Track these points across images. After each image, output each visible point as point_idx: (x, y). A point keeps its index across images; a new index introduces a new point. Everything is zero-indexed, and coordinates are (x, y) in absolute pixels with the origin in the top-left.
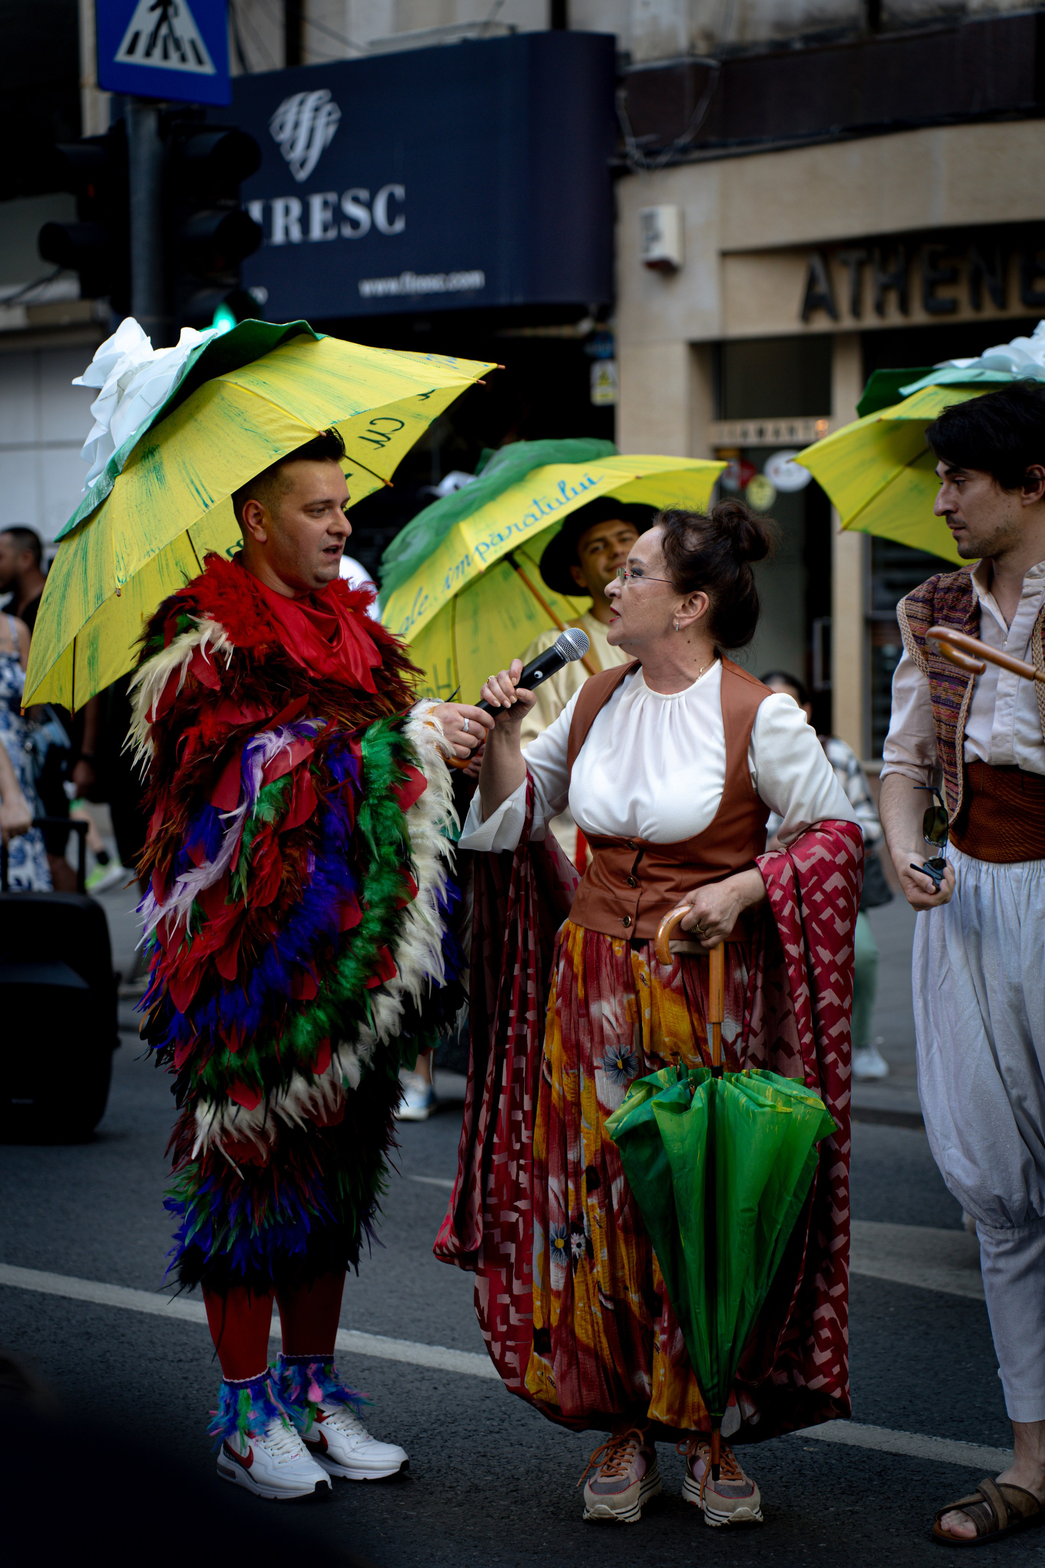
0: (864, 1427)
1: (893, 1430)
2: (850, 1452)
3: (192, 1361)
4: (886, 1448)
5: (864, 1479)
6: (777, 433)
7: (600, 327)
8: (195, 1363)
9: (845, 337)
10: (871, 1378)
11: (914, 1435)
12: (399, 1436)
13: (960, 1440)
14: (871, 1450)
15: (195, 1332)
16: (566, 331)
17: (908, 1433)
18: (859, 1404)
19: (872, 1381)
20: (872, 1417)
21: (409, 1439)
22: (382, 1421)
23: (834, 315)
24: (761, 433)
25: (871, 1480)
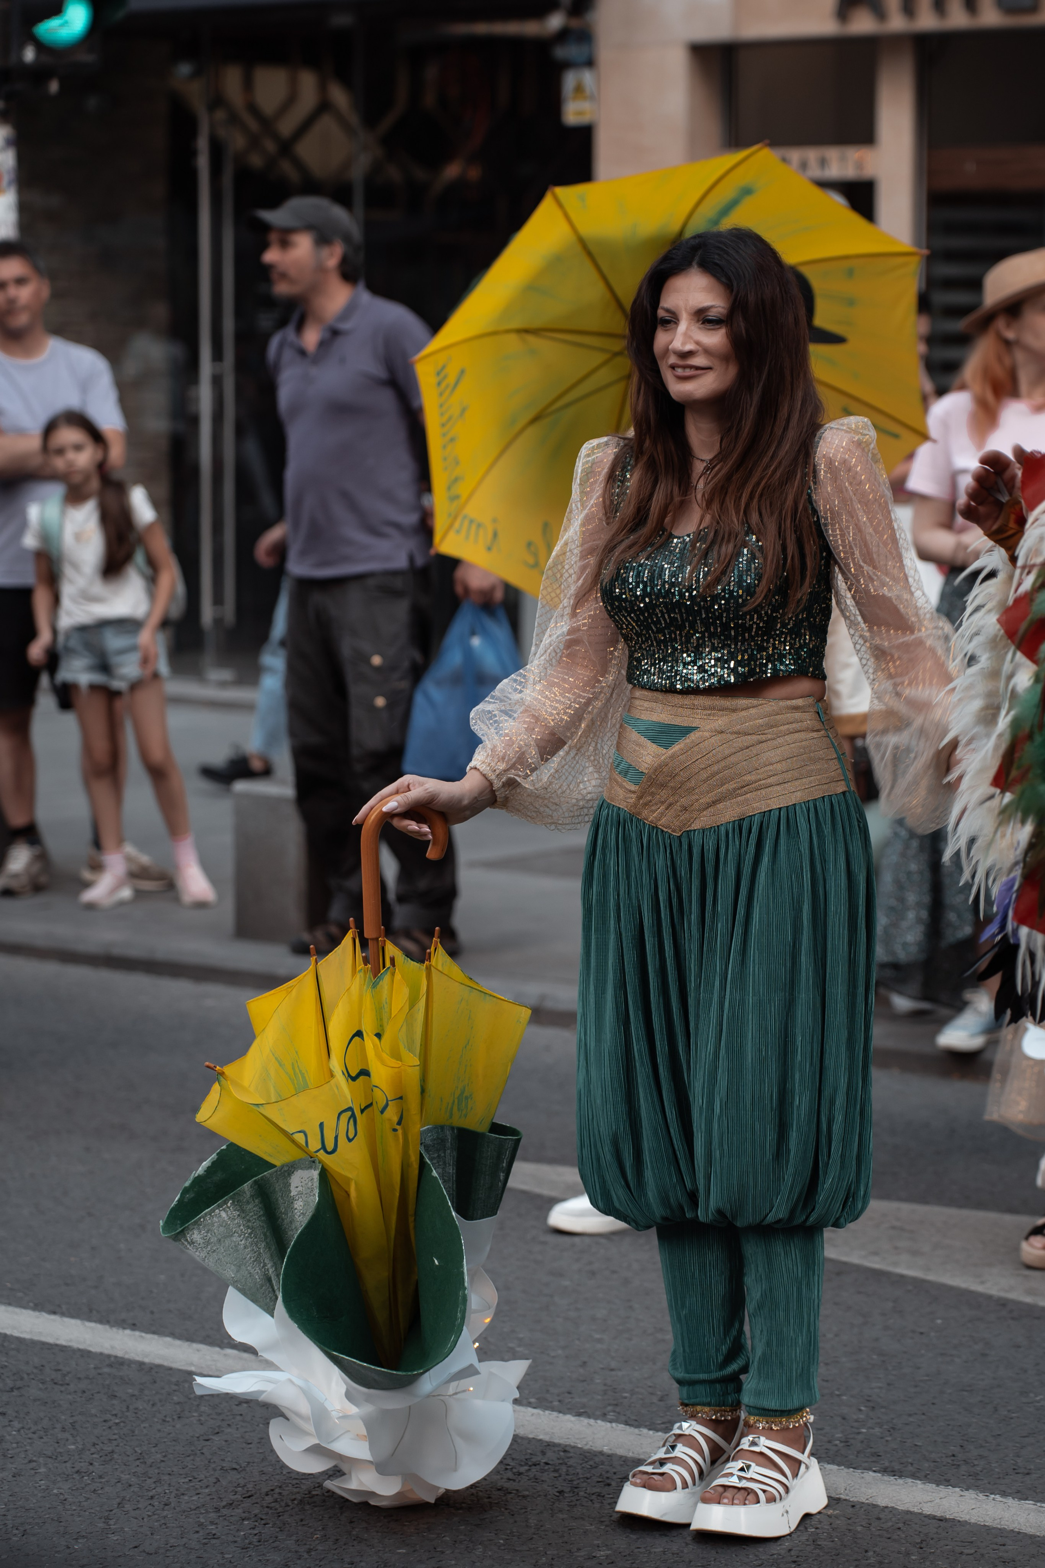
0: (901, 1481)
1: (938, 1485)
2: (881, 1516)
3: (12, 1390)
4: (928, 1510)
5: (899, 1553)
7: (575, 23)
8: (15, 1393)
9: (895, 41)
10: (910, 1415)
11: (966, 1493)
12: (285, 1493)
13: (1026, 1499)
14: (908, 1512)
15: (18, 1350)
16: (530, 28)
17: (957, 1489)
18: (894, 1450)
19: (911, 1419)
20: (910, 1468)
21: (299, 1497)
22: (263, 1473)
23: (880, 14)
25: (908, 1554)
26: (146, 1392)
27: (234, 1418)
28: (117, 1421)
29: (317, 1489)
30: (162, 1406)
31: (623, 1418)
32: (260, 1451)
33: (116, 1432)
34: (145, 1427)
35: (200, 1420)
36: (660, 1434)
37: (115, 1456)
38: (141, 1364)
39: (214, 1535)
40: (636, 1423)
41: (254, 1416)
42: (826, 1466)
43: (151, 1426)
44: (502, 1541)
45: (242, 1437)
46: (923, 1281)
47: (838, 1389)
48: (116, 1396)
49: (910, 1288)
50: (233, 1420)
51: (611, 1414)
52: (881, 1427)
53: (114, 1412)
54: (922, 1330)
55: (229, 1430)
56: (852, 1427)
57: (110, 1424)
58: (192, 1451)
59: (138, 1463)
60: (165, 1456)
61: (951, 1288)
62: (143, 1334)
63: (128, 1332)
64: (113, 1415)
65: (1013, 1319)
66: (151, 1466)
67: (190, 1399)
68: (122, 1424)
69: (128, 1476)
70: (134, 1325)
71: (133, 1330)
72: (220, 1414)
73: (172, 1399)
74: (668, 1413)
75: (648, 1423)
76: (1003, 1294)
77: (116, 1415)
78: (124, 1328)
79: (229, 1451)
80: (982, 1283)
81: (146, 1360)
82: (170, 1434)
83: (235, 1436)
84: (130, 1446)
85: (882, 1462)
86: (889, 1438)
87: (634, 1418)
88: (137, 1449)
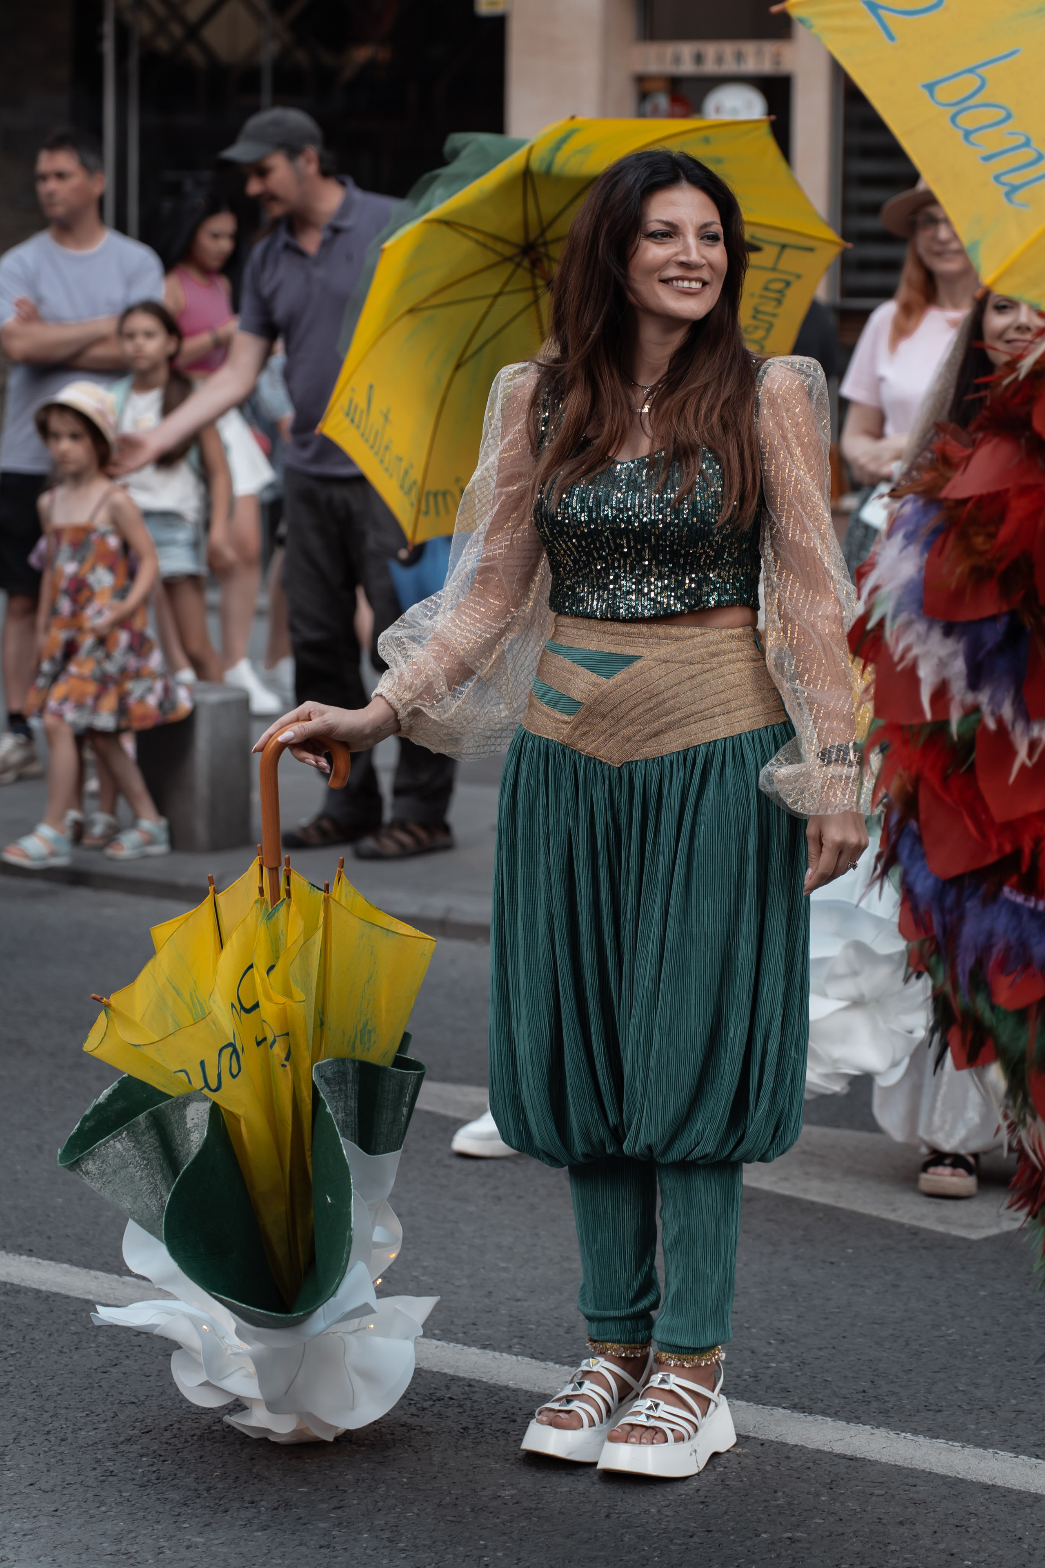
0: (810, 1418)
1: (848, 1423)
2: (791, 1455)
4: (838, 1448)
5: (809, 1493)
6: (720, 60)
10: (820, 1349)
11: (876, 1431)
12: (184, 1428)
13: (938, 1438)
14: (818, 1451)
17: (868, 1427)
18: (804, 1385)
19: (821, 1353)
20: (820, 1404)
21: (198, 1432)
22: (161, 1407)
24: (699, 59)
25: (818, 1495)
26: (43, 1322)
27: (132, 1350)
28: (13, 1352)
29: (216, 1424)
30: (59, 1336)
31: (529, 1351)
32: (159, 1384)
33: (12, 1363)
34: (41, 1359)
35: (97, 1351)
36: (566, 1367)
37: (11, 1388)
38: (38, 1292)
39: (112, 1472)
40: (542, 1356)
41: (153, 1348)
42: (734, 1402)
43: (47, 1357)
44: (405, 1480)
45: (141, 1370)
46: (835, 1208)
47: (748, 1321)
48: (12, 1326)
49: (821, 1215)
50: (132, 1352)
51: (517, 1346)
52: (791, 1361)
53: (10, 1343)
54: (832, 1260)
55: (127, 1362)
56: (761, 1361)
57: (6, 1354)
58: (89, 1383)
59: (34, 1396)
60: (62, 1389)
61: (862, 1216)
62: (40, 1261)
63: (24, 1258)
64: (9, 1346)
65: (925, 1248)
66: (47, 1400)
67: (87, 1329)
68: (18, 1355)
69: (24, 1410)
70: (31, 1251)
71: (30, 1256)
72: (118, 1345)
73: (70, 1329)
74: (575, 1346)
75: (554, 1357)
76: (915, 1223)
77: (12, 1345)
78: (21, 1254)
79: (127, 1384)
80: (894, 1210)
81: (43, 1288)
82: (67, 1365)
83: (134, 1368)
84: (27, 1379)
85: (791, 1398)
86: (799, 1373)
87: (541, 1351)
88: (33, 1381)
